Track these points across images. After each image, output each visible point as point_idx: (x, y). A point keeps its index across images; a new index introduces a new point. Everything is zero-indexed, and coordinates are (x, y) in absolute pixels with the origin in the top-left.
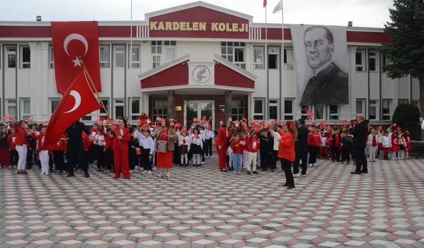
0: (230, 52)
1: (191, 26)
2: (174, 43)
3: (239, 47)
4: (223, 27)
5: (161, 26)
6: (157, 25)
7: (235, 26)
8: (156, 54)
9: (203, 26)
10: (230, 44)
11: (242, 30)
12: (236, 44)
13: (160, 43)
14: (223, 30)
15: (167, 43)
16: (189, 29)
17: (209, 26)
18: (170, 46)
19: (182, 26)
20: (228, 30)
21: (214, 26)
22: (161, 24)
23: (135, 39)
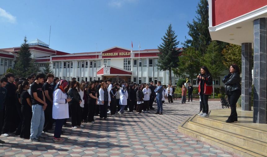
0: (127, 61)
1: (113, 54)
2: (110, 59)
3: (129, 60)
4: (123, 54)
5: (105, 55)
6: (104, 54)
7: (126, 53)
8: (105, 63)
9: (117, 54)
10: (127, 59)
11: (128, 54)
12: (128, 59)
13: (106, 60)
14: (123, 55)
15: (108, 60)
16: (113, 55)
17: (119, 54)
18: (109, 60)
19: (111, 54)
20: (124, 55)
21: (120, 54)
22: (105, 54)
23: (97, 59)
